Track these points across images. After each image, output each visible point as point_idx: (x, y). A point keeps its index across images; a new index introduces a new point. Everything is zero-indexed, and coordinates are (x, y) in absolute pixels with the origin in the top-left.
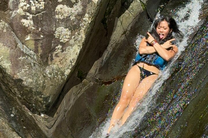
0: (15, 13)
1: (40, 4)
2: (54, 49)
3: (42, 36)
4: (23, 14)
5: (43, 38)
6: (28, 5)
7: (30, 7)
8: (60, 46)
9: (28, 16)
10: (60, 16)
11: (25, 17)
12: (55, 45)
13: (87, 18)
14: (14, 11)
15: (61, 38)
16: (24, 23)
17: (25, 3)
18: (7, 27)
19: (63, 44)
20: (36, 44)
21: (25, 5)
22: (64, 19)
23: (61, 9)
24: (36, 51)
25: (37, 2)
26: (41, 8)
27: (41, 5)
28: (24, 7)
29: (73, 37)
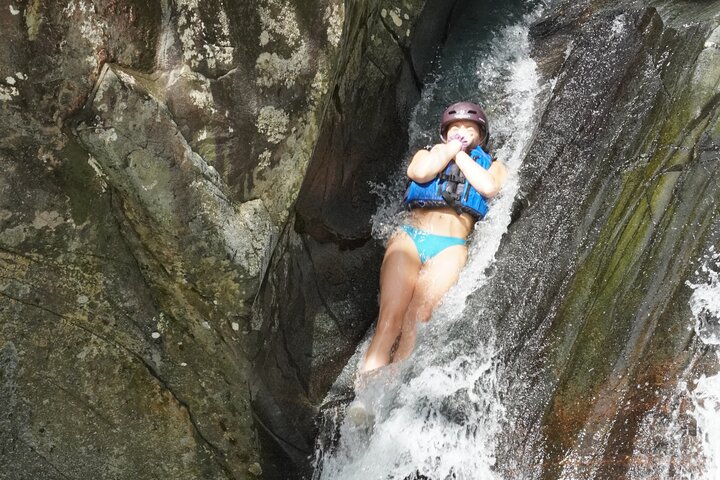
0: (175, 75)
1: (224, 52)
2: (256, 162)
3: (231, 130)
4: (193, 77)
5: (234, 135)
6: (201, 57)
7: (204, 62)
8: (267, 154)
9: (202, 82)
10: (265, 78)
11: (196, 84)
12: (258, 150)
13: (320, 83)
14: (173, 72)
15: (269, 134)
16: (195, 99)
17: (194, 53)
18: (163, 111)
19: (274, 148)
20: (219, 150)
21: (195, 57)
22: (273, 86)
23: (267, 62)
24: (220, 168)
25: (218, 48)
26: (226, 62)
27: (225, 55)
28: (193, 61)
29: (294, 129)
